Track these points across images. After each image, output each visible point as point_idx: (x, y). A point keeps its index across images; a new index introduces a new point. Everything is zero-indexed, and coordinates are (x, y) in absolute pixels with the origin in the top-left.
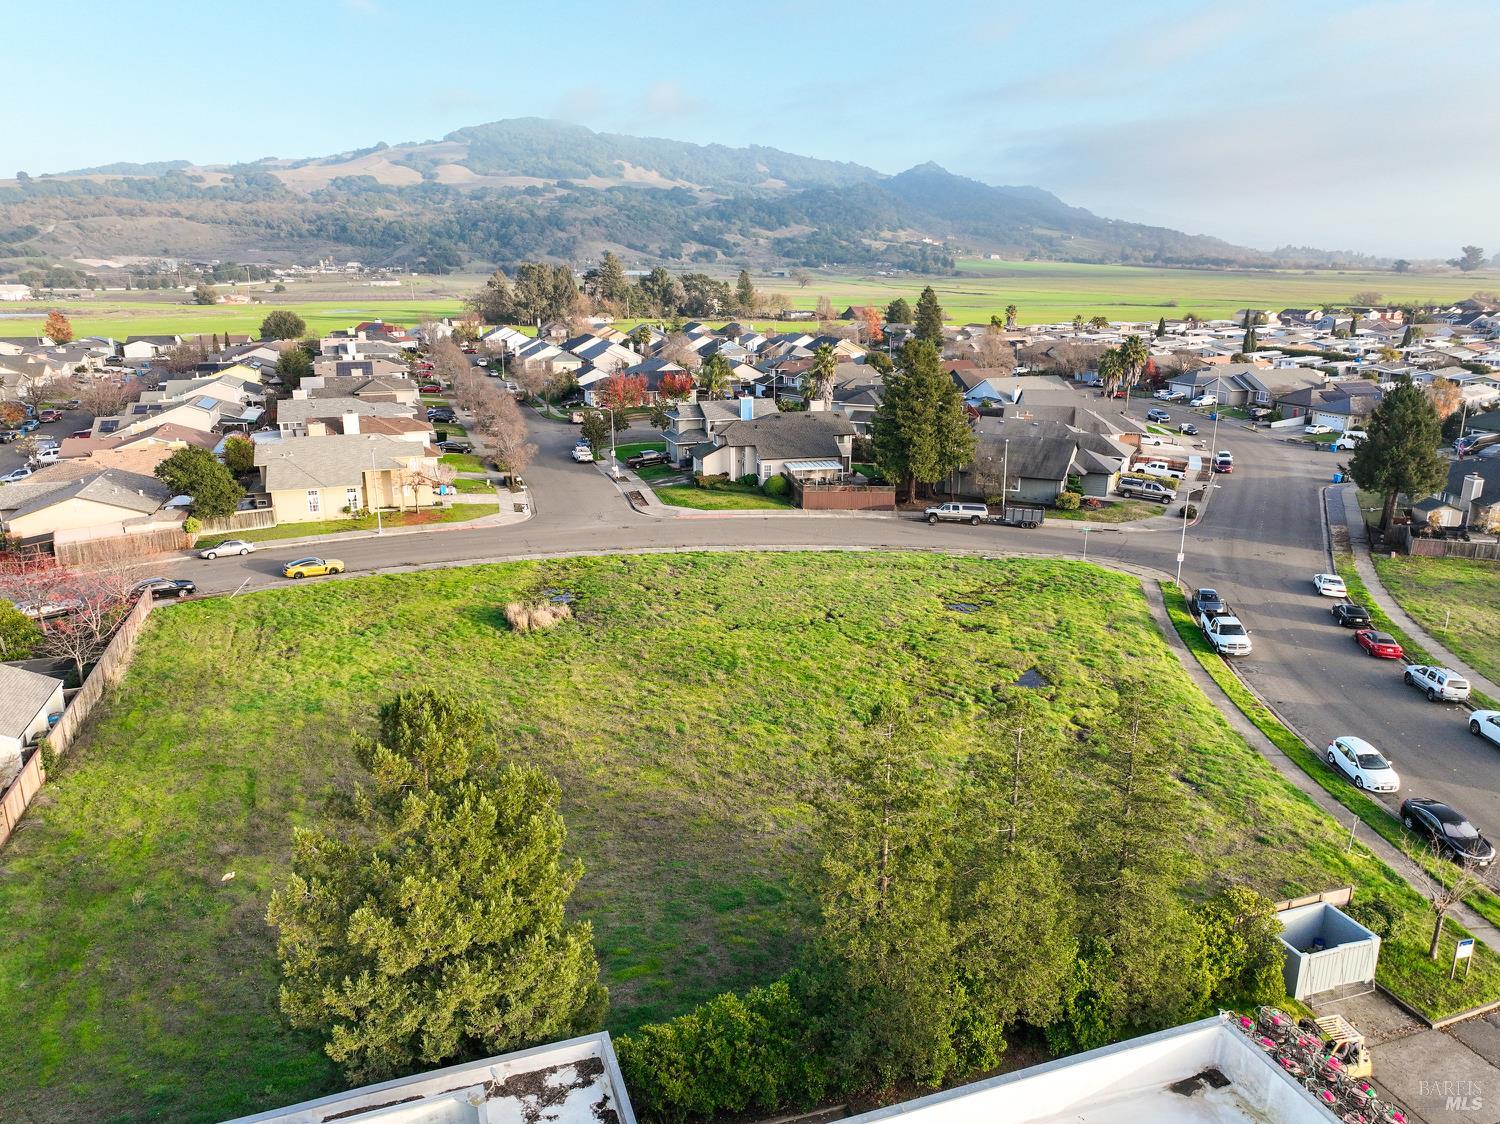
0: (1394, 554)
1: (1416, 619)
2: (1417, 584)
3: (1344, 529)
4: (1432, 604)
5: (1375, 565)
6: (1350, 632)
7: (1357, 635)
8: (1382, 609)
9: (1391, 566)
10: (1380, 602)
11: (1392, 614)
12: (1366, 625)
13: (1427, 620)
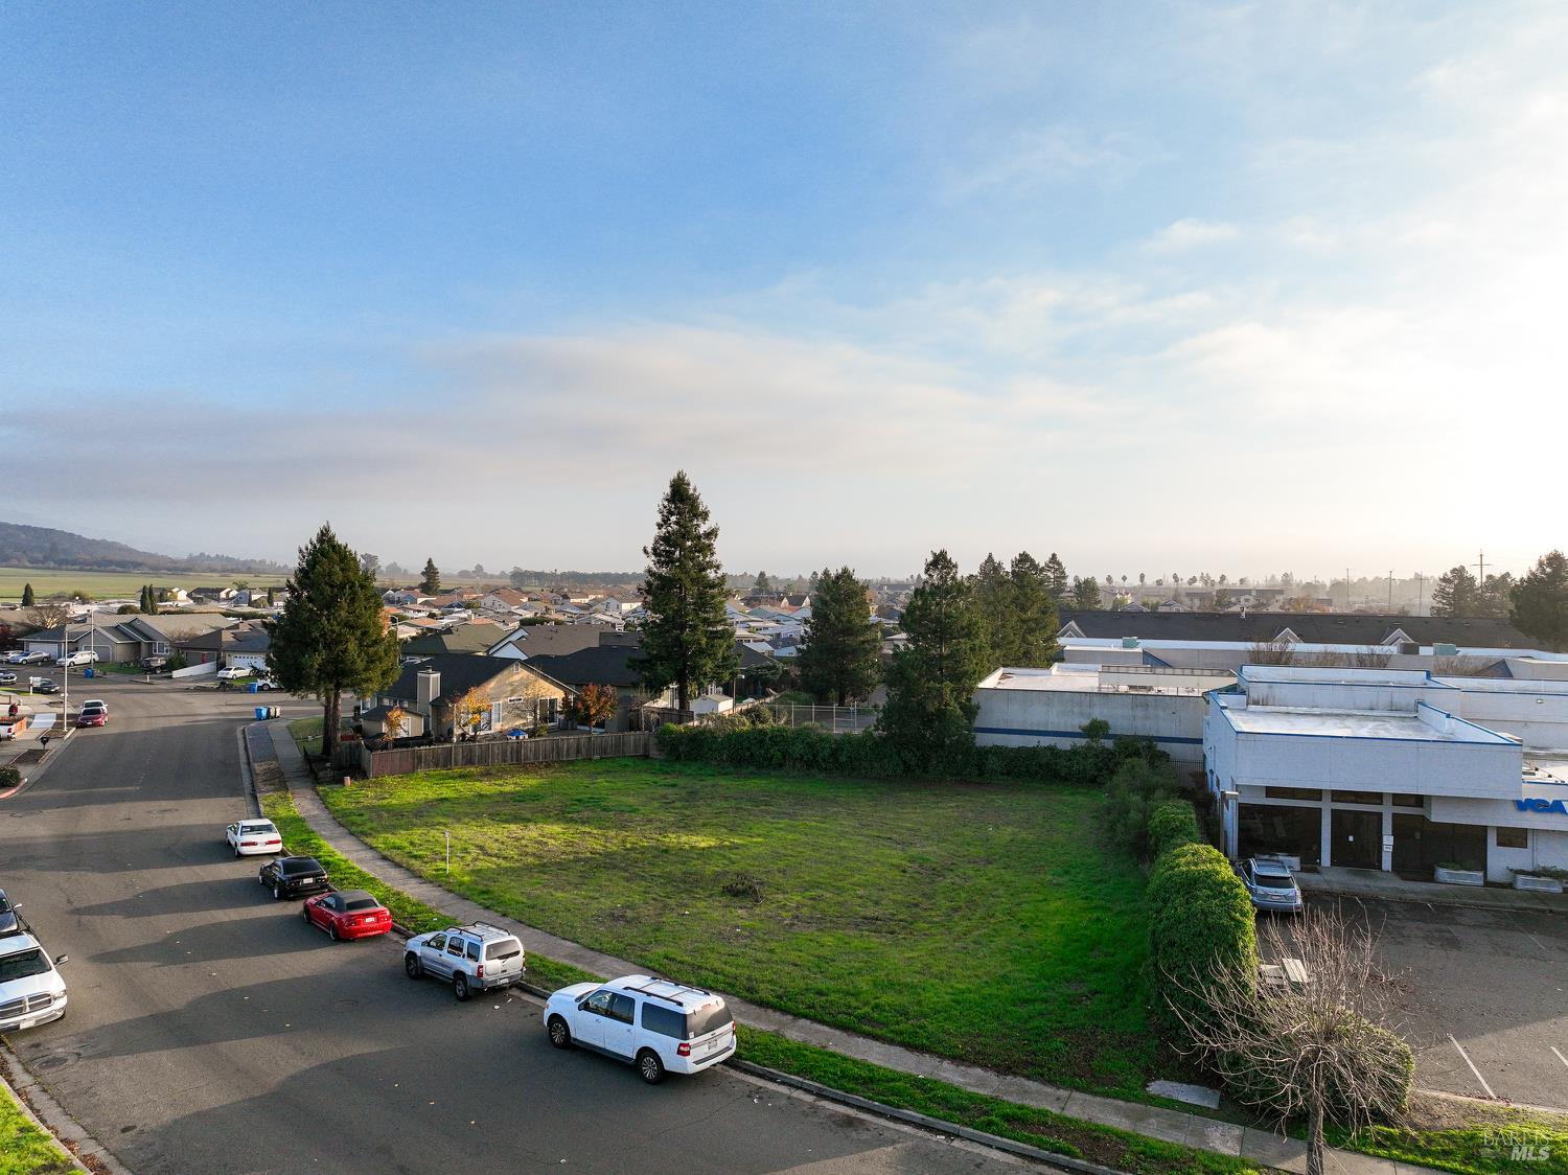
0: (348, 780)
1: (397, 860)
2: (388, 812)
3: (274, 764)
4: (417, 834)
5: (323, 799)
6: (295, 908)
7: (307, 909)
8: (344, 857)
9: (348, 796)
10: (339, 850)
11: (360, 861)
12: (321, 887)
13: (415, 857)
